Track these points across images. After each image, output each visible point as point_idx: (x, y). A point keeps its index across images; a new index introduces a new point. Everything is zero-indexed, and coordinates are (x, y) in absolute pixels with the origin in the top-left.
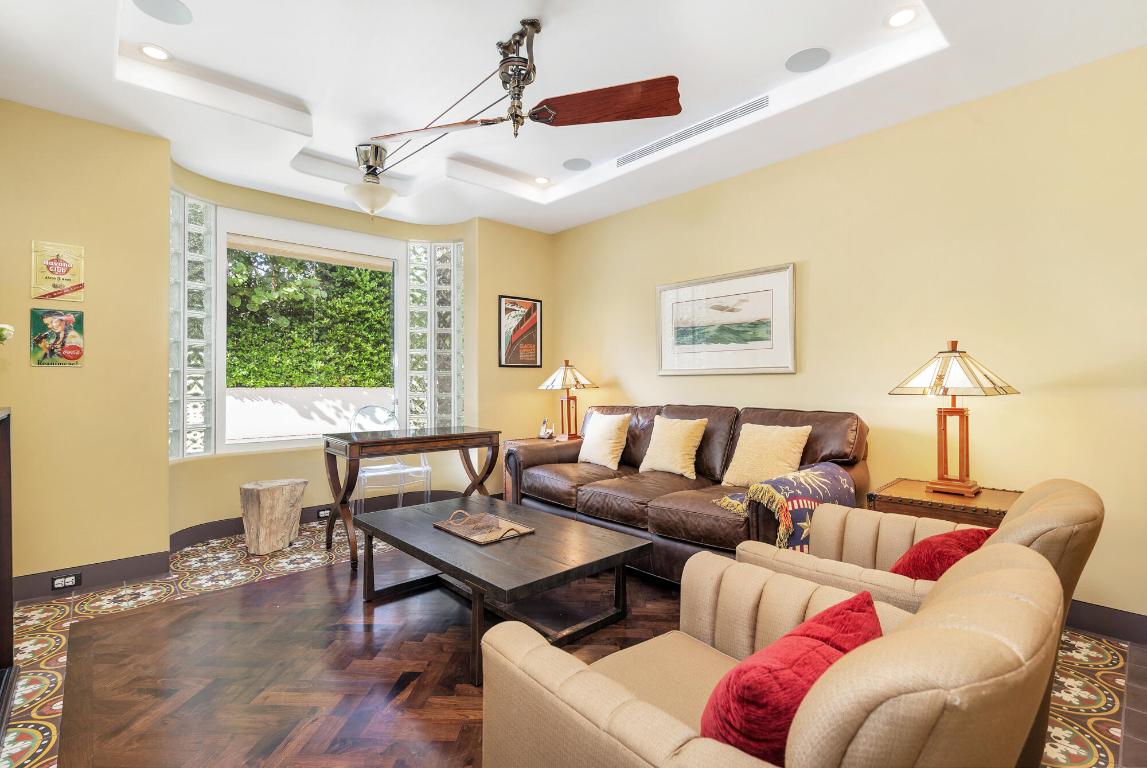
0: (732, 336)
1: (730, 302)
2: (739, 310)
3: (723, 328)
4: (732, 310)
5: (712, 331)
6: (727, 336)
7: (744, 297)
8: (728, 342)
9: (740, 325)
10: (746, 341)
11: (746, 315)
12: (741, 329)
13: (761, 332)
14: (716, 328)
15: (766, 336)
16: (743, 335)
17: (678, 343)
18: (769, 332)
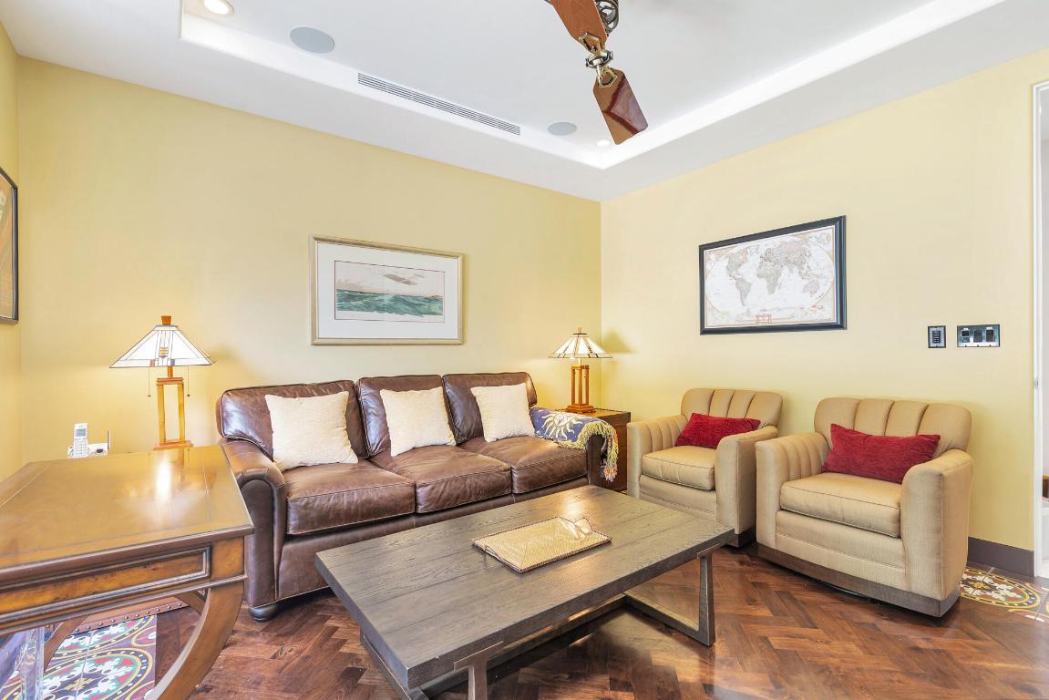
0: (407, 307)
1: (407, 275)
2: (414, 284)
3: (397, 299)
4: (408, 283)
5: (386, 300)
6: (402, 307)
7: (420, 272)
8: (403, 313)
9: (415, 298)
10: (421, 313)
11: (421, 289)
12: (416, 302)
13: (434, 307)
14: (390, 297)
15: (438, 311)
16: (417, 308)
17: (342, 308)
18: (441, 308)
